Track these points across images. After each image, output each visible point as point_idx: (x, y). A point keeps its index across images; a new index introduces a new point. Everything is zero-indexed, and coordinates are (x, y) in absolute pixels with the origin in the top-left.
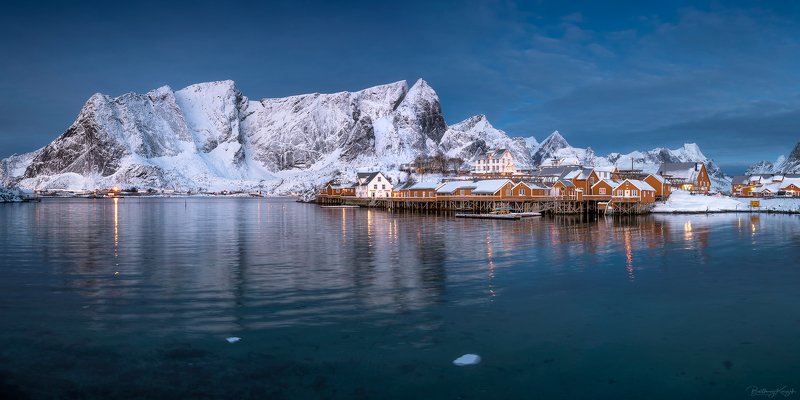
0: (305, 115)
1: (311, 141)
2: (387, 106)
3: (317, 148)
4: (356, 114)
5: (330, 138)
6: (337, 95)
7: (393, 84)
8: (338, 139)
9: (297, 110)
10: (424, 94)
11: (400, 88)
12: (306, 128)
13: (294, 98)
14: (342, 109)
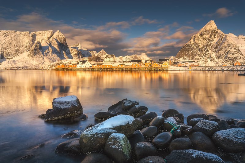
0: (9, 38)
1: (13, 49)
2: (46, 39)
3: (16, 51)
4: (33, 40)
5: (21, 48)
6: (25, 32)
7: (48, 31)
8: (25, 49)
9: (5, 36)
10: (60, 35)
11: (50, 33)
12: (10, 44)
13: (5, 31)
14: (27, 38)
